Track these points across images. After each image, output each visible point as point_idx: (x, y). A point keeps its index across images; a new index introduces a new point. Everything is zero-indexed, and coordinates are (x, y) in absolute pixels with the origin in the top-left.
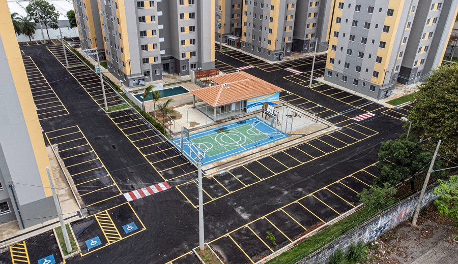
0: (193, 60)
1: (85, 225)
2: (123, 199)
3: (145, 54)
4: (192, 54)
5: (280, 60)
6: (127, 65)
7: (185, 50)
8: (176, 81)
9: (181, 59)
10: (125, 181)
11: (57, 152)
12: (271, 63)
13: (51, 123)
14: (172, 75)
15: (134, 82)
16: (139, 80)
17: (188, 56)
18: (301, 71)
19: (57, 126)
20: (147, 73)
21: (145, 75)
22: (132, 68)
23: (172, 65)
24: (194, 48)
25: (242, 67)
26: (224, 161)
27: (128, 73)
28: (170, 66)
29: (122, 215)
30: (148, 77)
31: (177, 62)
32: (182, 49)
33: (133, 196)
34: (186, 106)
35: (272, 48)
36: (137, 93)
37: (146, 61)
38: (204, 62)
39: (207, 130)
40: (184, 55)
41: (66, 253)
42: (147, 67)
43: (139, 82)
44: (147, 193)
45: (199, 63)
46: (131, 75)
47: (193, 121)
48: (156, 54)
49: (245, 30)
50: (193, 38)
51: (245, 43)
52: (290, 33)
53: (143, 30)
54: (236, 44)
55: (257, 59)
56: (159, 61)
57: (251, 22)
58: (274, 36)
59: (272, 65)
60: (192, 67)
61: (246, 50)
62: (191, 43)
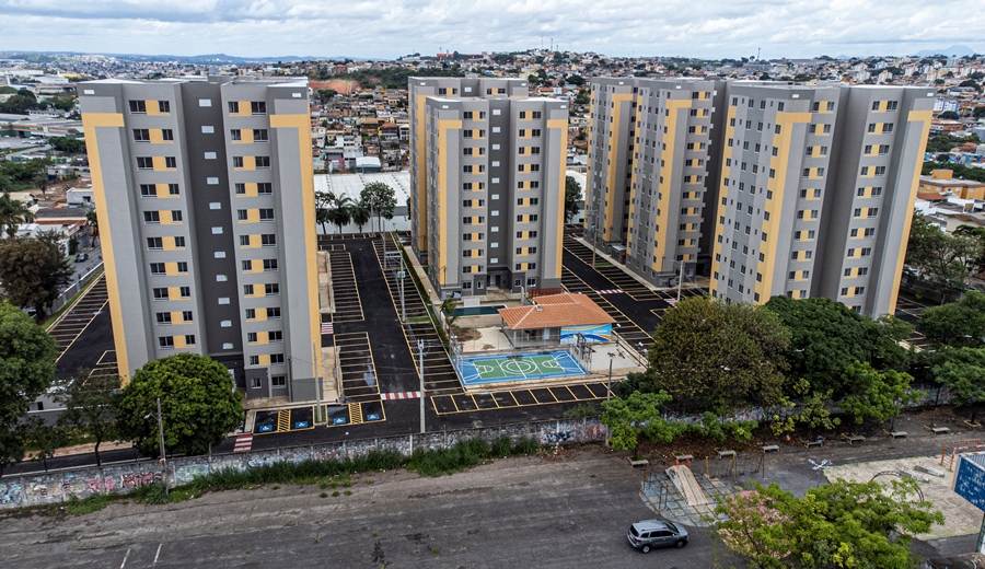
0: (531, 274)
1: (339, 409)
2: (379, 397)
3: (467, 262)
4: (531, 266)
5: (670, 286)
6: (442, 272)
7: (521, 260)
8: (504, 298)
9: (514, 271)
10: (388, 385)
11: (338, 353)
12: (652, 288)
13: (343, 327)
14: (502, 291)
15: (447, 295)
16: (455, 292)
17: (524, 268)
19: (348, 330)
20: (466, 285)
21: (465, 287)
22: (448, 276)
23: (503, 277)
24: (533, 258)
25: (605, 290)
26: (495, 384)
27: (442, 283)
28: (502, 279)
29: (371, 408)
30: (467, 290)
31: (509, 274)
32: (516, 259)
33: (388, 397)
34: (494, 328)
35: (657, 267)
37: (467, 269)
38: (546, 277)
39: (498, 355)
40: (519, 267)
41: (317, 422)
42: (468, 277)
43: (453, 294)
44: (401, 396)
45: (539, 278)
46: (445, 285)
47: (489, 343)
48: (478, 262)
49: (630, 237)
50: (533, 246)
51: (630, 257)
52: (692, 249)
53: (467, 232)
54: (623, 258)
55: (637, 282)
56: (484, 272)
57: (637, 229)
58: (659, 252)
59: (650, 292)
60: (529, 283)
61: (629, 267)
62: (530, 252)
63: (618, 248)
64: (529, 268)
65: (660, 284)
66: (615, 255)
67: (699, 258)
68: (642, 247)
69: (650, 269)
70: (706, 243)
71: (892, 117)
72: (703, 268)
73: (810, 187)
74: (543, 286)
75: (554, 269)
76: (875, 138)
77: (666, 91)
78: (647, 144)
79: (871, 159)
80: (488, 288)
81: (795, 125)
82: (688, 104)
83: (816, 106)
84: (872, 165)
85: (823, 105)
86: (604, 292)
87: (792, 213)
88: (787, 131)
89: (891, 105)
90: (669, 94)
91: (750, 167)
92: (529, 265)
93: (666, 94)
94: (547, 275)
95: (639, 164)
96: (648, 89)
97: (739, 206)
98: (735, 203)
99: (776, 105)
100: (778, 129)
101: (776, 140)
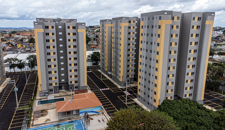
0: (76, 85)
3: (50, 82)
5: (125, 86)
6: (40, 86)
7: (72, 80)
9: (70, 84)
12: (119, 87)
15: (43, 94)
16: (45, 93)
17: (73, 82)
18: (130, 94)
20: (51, 90)
24: (76, 79)
30: (51, 92)
32: (70, 80)
35: (121, 80)
36: (41, 100)
37: (51, 84)
38: (81, 86)
39: (50, 125)
40: (71, 82)
42: (51, 87)
43: (45, 94)
48: (55, 82)
49: (112, 70)
50: (76, 75)
51: (113, 76)
52: (132, 73)
53: (50, 71)
54: (111, 76)
55: (115, 85)
56: (58, 85)
57: (114, 67)
58: (121, 74)
59: (119, 89)
60: (75, 88)
61: (113, 79)
62: (75, 77)
63: (110, 73)
64: (75, 82)
65: (122, 85)
66: (109, 75)
67: (134, 76)
68: (116, 73)
69: (119, 80)
70: (136, 71)
71: (199, 23)
72: (135, 79)
73: (172, 50)
74: (80, 89)
75: (84, 82)
76: (194, 31)
77: (120, 20)
78: (116, 39)
79: (193, 39)
80: (60, 91)
81: (166, 25)
82: (127, 24)
83: (173, 18)
84: (194, 41)
85: (176, 18)
86: (103, 89)
87: (167, 60)
88: (163, 27)
89: (199, 19)
90: (121, 21)
91: (149, 43)
92: (75, 81)
93: (120, 21)
94: (82, 85)
95: (114, 45)
96: (115, 21)
97: (146, 58)
98: (145, 57)
99: (158, 18)
100: (160, 27)
101: (159, 32)
